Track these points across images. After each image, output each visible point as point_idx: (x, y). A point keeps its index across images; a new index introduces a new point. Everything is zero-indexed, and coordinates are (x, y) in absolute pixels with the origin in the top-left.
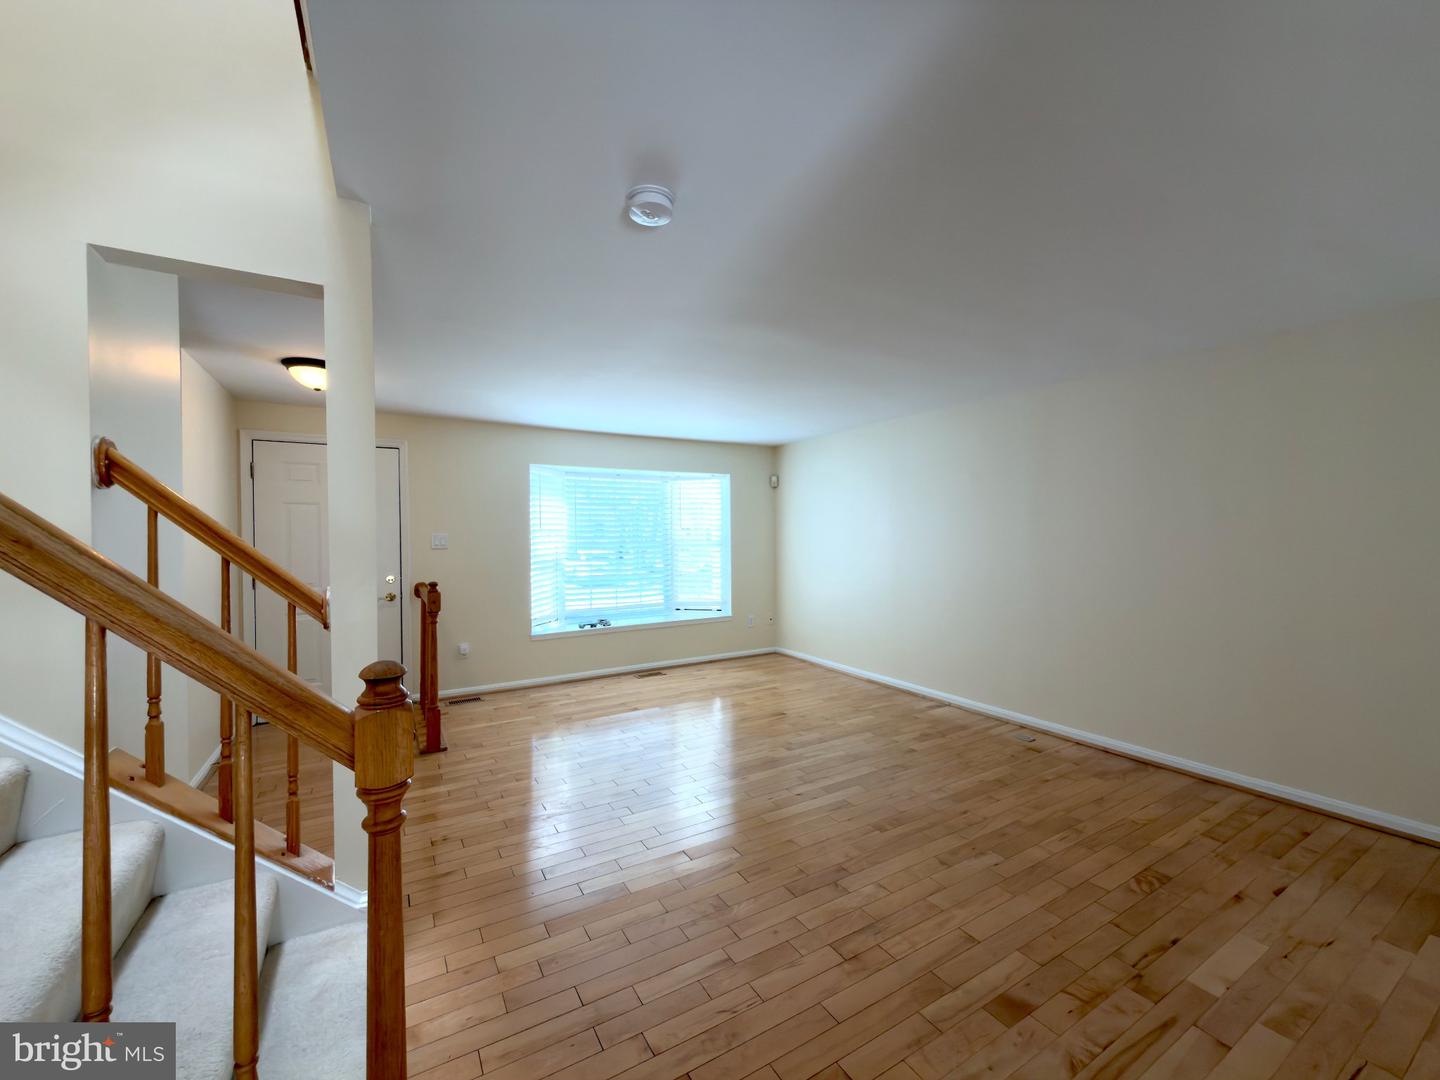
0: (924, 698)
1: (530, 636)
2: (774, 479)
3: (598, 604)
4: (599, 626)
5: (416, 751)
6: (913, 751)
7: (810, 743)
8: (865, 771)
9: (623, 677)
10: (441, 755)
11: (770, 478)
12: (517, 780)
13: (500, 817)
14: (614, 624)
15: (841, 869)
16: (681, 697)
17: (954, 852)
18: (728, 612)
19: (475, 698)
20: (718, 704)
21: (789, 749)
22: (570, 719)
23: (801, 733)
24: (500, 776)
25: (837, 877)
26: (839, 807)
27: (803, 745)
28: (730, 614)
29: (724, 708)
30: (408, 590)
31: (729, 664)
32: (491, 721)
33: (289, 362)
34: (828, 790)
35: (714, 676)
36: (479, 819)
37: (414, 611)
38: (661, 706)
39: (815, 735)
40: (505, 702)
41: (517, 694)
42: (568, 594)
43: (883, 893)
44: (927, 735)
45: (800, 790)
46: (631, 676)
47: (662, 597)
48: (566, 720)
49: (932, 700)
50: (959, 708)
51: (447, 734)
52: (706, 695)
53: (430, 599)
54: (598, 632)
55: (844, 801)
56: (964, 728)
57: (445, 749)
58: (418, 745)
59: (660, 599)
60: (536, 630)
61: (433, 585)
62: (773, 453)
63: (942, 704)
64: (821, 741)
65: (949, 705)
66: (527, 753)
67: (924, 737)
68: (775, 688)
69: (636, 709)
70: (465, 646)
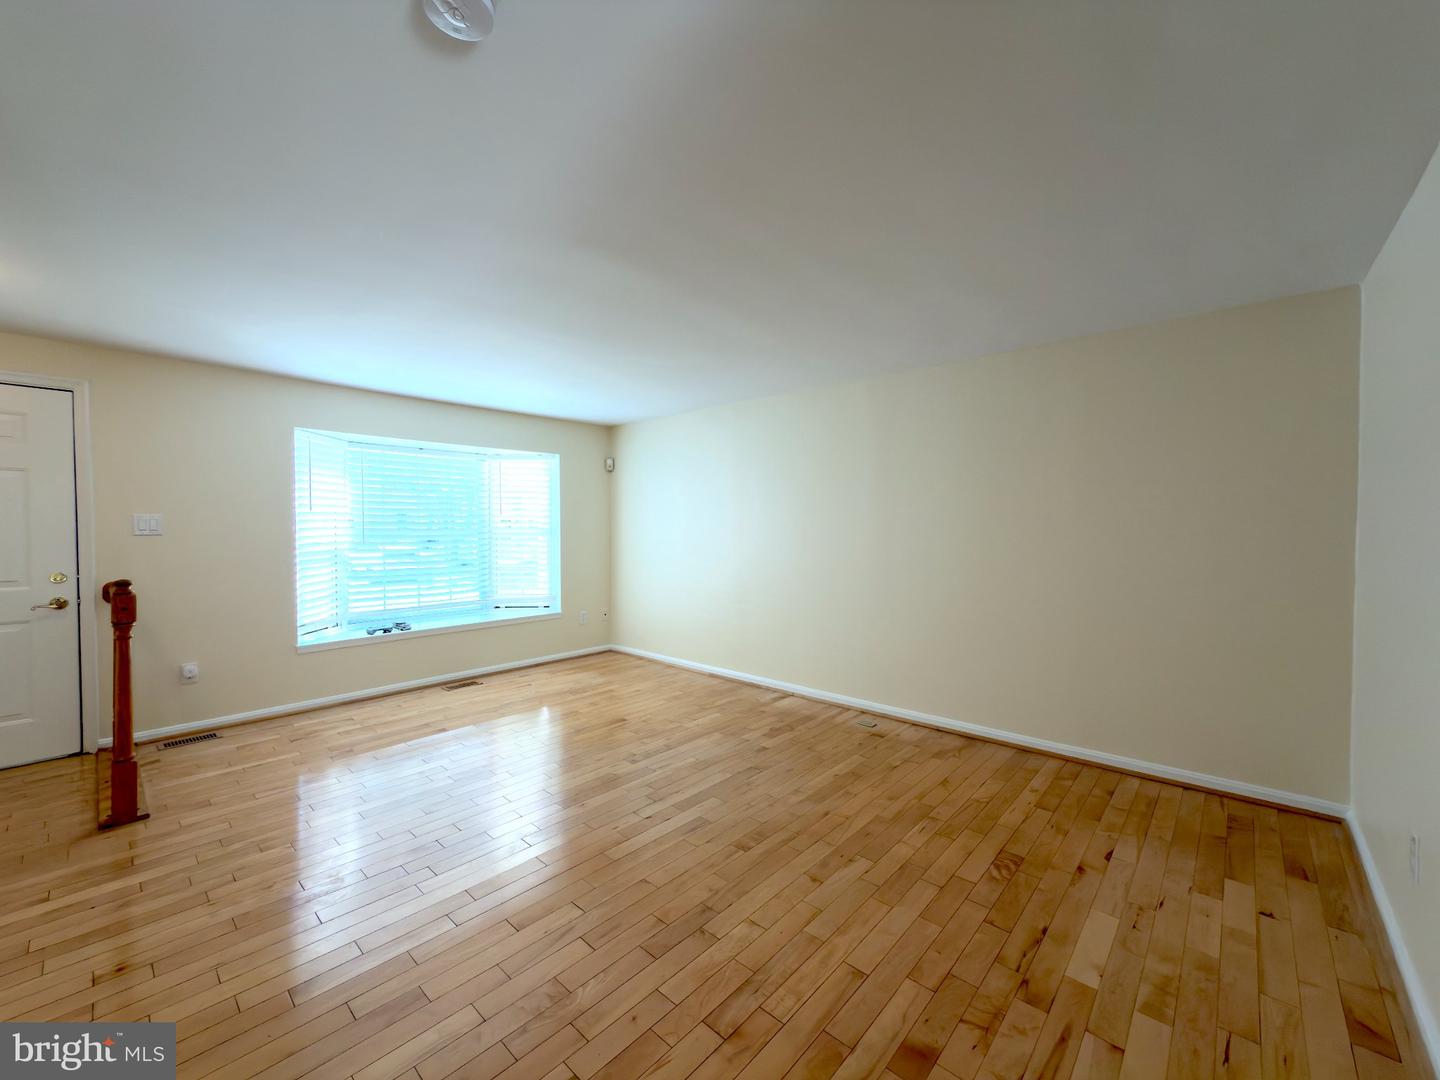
0: (768, 689)
1: (296, 649)
2: (609, 462)
3: (393, 604)
4: (395, 631)
5: (92, 826)
6: (765, 749)
7: (658, 752)
8: (718, 779)
9: (427, 691)
10: (139, 826)
11: (605, 462)
12: (262, 851)
13: (227, 913)
14: (415, 627)
15: (706, 909)
16: (501, 710)
18: (557, 608)
19: (209, 735)
20: (545, 714)
21: (634, 762)
22: (351, 751)
23: (645, 740)
24: (236, 846)
25: (702, 921)
26: (693, 828)
27: (648, 755)
28: (559, 610)
29: (552, 720)
31: (560, 666)
32: (230, 765)
34: (681, 807)
35: (543, 682)
36: (197, 920)
37: (100, 621)
38: (474, 723)
39: (660, 742)
40: (253, 737)
41: (277, 723)
42: (352, 593)
43: (757, 932)
44: (777, 730)
45: (648, 812)
46: (439, 688)
47: (477, 593)
48: (346, 752)
49: (775, 691)
51: (149, 792)
52: (533, 704)
54: (393, 636)
55: (700, 818)
56: (809, 718)
57: (147, 816)
58: (98, 813)
60: (303, 640)
62: (608, 432)
63: (786, 695)
64: (668, 748)
65: (793, 695)
66: (288, 805)
67: (773, 733)
68: (611, 691)
69: (444, 730)
70: (191, 667)
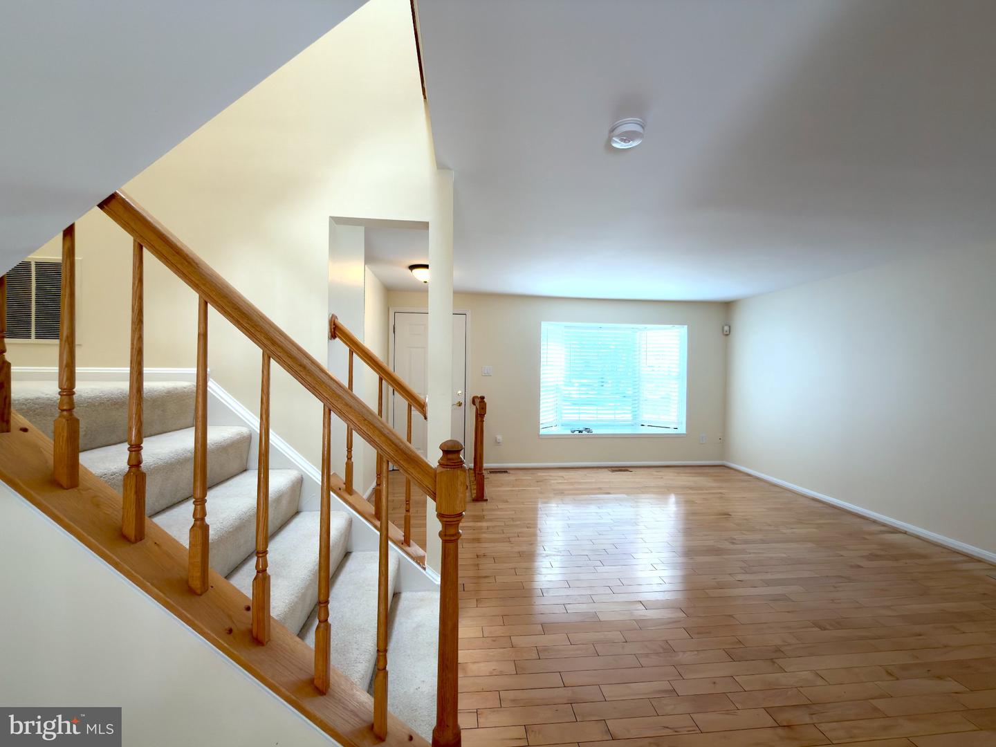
0: (875, 522)
1: (539, 435)
2: (726, 328)
3: (583, 417)
4: (584, 432)
5: (468, 499)
6: (859, 567)
7: (754, 542)
8: (806, 575)
9: (600, 470)
10: (484, 503)
11: (723, 327)
12: (528, 528)
13: (517, 549)
14: (595, 432)
15: (778, 650)
16: (644, 490)
17: (904, 668)
18: (682, 430)
19: (504, 471)
20: (672, 499)
21: (733, 543)
22: (562, 493)
23: (744, 532)
24: (518, 523)
25: (774, 656)
26: (775, 599)
27: (746, 542)
28: (684, 432)
29: (677, 503)
30: (469, 400)
31: (681, 470)
32: (514, 487)
33: (412, 267)
34: (768, 583)
35: (670, 477)
36: (503, 548)
37: (471, 412)
38: (627, 494)
39: (758, 536)
40: (521, 476)
41: (531, 471)
42: (564, 409)
43: (820, 682)
44: (877, 556)
45: (740, 577)
46: (606, 470)
47: (630, 415)
48: (560, 494)
49: (884, 525)
50: (918, 537)
51: (488, 491)
52: (664, 491)
53: (480, 405)
54: (583, 435)
55: (784, 595)
56: (925, 557)
57: (487, 500)
58: (472, 495)
59: (629, 417)
60: (542, 432)
61: (482, 398)
62: (726, 307)
63: (895, 531)
64: (763, 542)
65: (905, 533)
66: (535, 511)
67: (873, 557)
68: (721, 493)
69: (609, 493)
70: (499, 438)
